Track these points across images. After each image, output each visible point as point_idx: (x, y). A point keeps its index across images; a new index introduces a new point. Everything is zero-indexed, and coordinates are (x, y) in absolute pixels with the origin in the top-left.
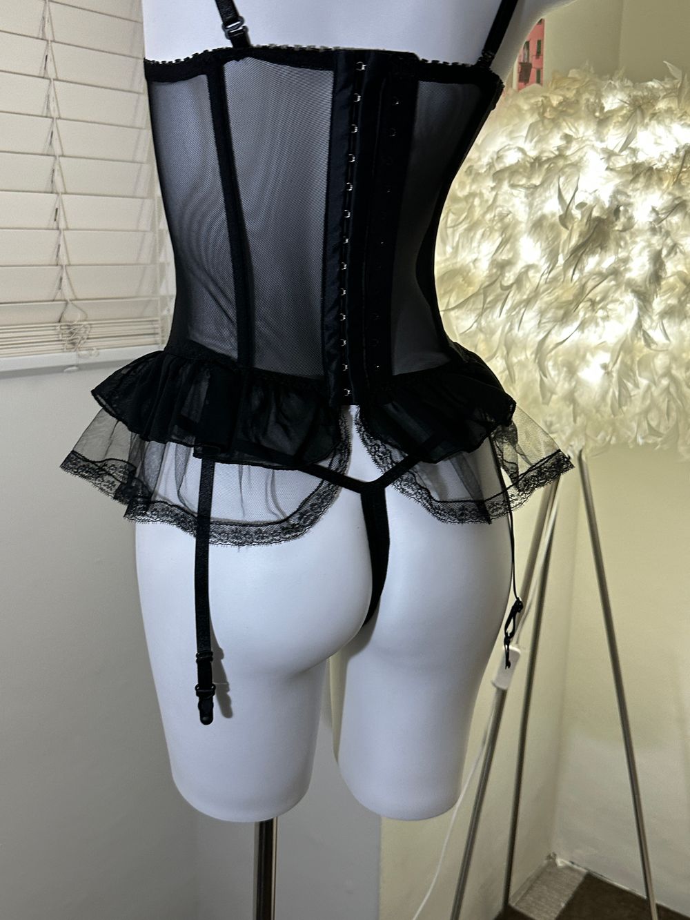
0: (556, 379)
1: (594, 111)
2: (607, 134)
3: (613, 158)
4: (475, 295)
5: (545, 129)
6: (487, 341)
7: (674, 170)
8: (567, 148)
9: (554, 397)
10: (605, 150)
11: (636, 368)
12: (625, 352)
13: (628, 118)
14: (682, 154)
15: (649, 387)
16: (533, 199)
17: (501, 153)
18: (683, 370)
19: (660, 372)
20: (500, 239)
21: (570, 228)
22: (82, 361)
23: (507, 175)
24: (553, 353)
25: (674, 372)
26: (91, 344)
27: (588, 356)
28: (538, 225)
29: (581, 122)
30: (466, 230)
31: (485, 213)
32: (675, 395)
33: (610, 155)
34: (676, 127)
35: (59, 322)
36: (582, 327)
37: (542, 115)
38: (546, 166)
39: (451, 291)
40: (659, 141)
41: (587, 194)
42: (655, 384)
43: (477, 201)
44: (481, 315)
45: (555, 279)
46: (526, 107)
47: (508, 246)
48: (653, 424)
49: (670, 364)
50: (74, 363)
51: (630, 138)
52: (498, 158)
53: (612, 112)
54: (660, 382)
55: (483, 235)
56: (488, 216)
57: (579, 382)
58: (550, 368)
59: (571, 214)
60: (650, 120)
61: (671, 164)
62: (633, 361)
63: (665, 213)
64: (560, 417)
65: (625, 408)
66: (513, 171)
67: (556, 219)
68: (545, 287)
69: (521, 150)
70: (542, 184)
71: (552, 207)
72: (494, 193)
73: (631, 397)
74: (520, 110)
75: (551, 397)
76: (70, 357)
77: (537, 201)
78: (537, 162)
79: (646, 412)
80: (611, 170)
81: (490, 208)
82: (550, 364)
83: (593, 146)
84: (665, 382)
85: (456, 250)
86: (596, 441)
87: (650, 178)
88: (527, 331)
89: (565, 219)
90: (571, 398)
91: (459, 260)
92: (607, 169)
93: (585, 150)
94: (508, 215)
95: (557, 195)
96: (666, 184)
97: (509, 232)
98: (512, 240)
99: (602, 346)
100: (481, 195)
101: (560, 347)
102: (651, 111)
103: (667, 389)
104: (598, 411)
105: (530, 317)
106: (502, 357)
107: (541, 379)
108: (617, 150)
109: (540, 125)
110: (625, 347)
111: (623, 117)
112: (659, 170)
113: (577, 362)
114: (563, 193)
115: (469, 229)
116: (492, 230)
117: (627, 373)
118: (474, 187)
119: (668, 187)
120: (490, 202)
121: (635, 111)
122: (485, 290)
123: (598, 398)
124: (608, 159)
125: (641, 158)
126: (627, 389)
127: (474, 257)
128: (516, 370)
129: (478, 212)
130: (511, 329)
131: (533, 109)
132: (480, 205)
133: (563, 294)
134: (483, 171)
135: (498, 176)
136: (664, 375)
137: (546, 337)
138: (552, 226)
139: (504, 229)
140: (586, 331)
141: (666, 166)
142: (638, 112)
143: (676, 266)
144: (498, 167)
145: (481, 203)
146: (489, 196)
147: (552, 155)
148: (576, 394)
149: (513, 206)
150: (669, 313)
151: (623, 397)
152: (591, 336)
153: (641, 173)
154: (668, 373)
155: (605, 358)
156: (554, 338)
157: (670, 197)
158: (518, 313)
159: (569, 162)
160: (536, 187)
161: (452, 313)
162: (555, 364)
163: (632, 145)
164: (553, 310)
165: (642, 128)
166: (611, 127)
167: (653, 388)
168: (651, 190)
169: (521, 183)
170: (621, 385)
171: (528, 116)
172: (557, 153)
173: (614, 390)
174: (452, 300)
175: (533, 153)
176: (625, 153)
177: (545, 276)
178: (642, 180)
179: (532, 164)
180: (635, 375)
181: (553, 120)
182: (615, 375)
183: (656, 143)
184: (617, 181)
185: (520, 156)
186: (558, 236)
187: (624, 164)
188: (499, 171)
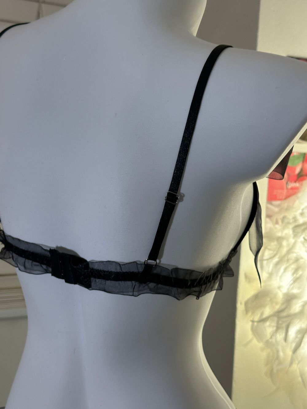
17: (305, 211)
39: (264, 305)
43: (284, 243)
94: (300, 259)
98: (300, 280)
115: (277, 264)
120: (291, 246)
122: (278, 314)
132: (286, 246)
134: (291, 220)
135: (295, 230)
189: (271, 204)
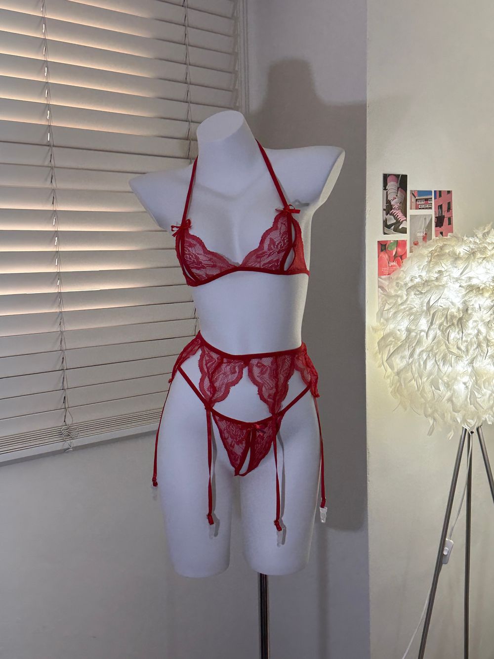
9: (444, 400)
11: (481, 384)
23: (412, 289)
27: (459, 378)
30: (393, 313)
43: (399, 300)
46: (425, 253)
52: (411, 280)
57: (454, 391)
60: (482, 261)
66: (414, 287)
69: (421, 276)
72: (407, 296)
74: (422, 254)
78: (426, 282)
87: (478, 292)
90: (450, 400)
92: (460, 286)
94: (413, 308)
96: (487, 294)
99: (465, 373)
100: (402, 297)
112: (483, 288)
113: (453, 382)
115: (395, 313)
118: (399, 292)
125: (475, 282)
135: (409, 289)
139: (411, 315)
141: (488, 286)
146: (404, 298)
147: (433, 279)
148: (454, 399)
149: (417, 304)
153: (474, 289)
155: (466, 379)
159: (441, 284)
165: (477, 266)
168: (479, 298)
171: (426, 258)
175: (425, 278)
178: (475, 292)
179: (424, 283)
180: (480, 388)
181: (435, 262)
182: (470, 387)
184: (463, 292)
185: (420, 279)
187: (466, 284)
189: (381, 278)
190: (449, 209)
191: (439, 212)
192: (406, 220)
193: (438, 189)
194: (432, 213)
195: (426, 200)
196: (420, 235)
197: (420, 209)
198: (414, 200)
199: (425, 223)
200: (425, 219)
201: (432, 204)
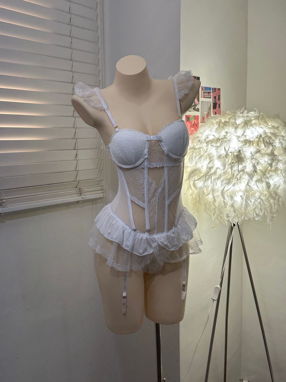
0: (228, 200)
1: (234, 124)
2: (238, 131)
3: (239, 138)
4: (203, 176)
5: (220, 129)
6: (207, 189)
7: (257, 141)
8: (226, 135)
9: (228, 206)
10: (237, 136)
11: (250, 196)
12: (247, 192)
13: (243, 127)
14: (259, 136)
15: (254, 202)
16: (218, 150)
17: (208, 136)
18: (264, 197)
19: (257, 197)
20: (209, 161)
21: (228, 158)
22: (83, 199)
23: (210, 143)
24: (226, 193)
25: (261, 197)
26: (86, 194)
27: (237, 193)
28: (219, 157)
29: (231, 127)
30: (199, 158)
31: (204, 153)
32: (262, 204)
33: (238, 137)
34: (258, 128)
35: (76, 187)
36: (234, 185)
37: (219, 126)
38: (221, 140)
39: (195, 175)
40: (253, 132)
41: (232, 149)
42: (256, 201)
44: (205, 182)
45: (226, 172)
46: (215, 122)
47: (211, 162)
48: (258, 213)
49: (260, 195)
50: (81, 200)
51: (244, 132)
52: (207, 137)
53: (239, 124)
54: (258, 200)
55: (204, 159)
56: (205, 154)
57: (234, 201)
58: (226, 197)
59: (228, 154)
60: (250, 126)
61: (256, 139)
62: (249, 195)
63: (255, 154)
64: (230, 212)
65: (248, 208)
66: (212, 141)
67: (224, 155)
68: (223, 174)
69: (214, 135)
70: (220, 146)
71: (223, 152)
72: (207, 147)
73: (249, 205)
74: (213, 123)
75: (227, 206)
76: (79, 198)
77: (219, 150)
78: (218, 140)
79: (255, 209)
80: (239, 141)
81: (206, 152)
82: (226, 196)
83: (234, 134)
84: (259, 200)
85: (196, 163)
86: (241, 219)
87: (250, 144)
88: (218, 187)
89: (227, 155)
91: (197, 166)
93: (232, 135)
94: (211, 154)
95: (224, 148)
96: (254, 145)
97: (211, 159)
98: (212, 161)
99: (240, 190)
100: (203, 148)
101: (228, 191)
102: (250, 124)
103: (260, 203)
104: (240, 209)
105: (219, 182)
106: (211, 194)
107: (224, 200)
108: (241, 136)
109: (219, 128)
110: (246, 191)
111: (242, 126)
112: (252, 141)
113: (233, 195)
114: (226, 148)
116: (206, 158)
117: (248, 198)
118: (201, 145)
119: (255, 145)
120: (206, 150)
121: (245, 125)
122: (206, 175)
123: (240, 206)
124: (238, 138)
125: (247, 138)
126: (248, 203)
127: (202, 165)
128: (216, 198)
129: (202, 153)
130: (214, 186)
131: (217, 123)
132: (203, 151)
133: (228, 176)
134: (203, 141)
135: (207, 143)
136: (258, 198)
137: (224, 188)
138: (223, 157)
139: (210, 158)
140: (235, 186)
141: (254, 140)
142: (246, 125)
143: (259, 168)
144: (207, 140)
145: (203, 150)
146: (205, 148)
147: (223, 137)
149: (212, 151)
150: (258, 181)
151: (247, 205)
152: (237, 188)
153: (248, 142)
154: (260, 198)
156: (226, 189)
157: (256, 149)
158: (215, 181)
159: (227, 139)
160: (218, 146)
161: (196, 181)
162: (227, 196)
163: (245, 134)
164: (225, 181)
165: (248, 129)
166: (239, 129)
167: (256, 202)
168: (251, 147)
169: (214, 145)
170: (246, 201)
171: (215, 125)
172: (224, 137)
173: (244, 203)
174: (196, 178)
175: (217, 136)
176: (243, 136)
177: (223, 171)
178: (248, 144)
179: (217, 140)
180: (250, 198)
181: (222, 127)
182: (244, 198)
183: (252, 133)
184: (241, 144)
185: (213, 137)
186: (225, 160)
187: (243, 140)
188: (208, 142)
190: (219, 99)
191: (214, 100)
192: (199, 104)
193: (214, 87)
194: (211, 100)
195: (209, 93)
196: (206, 113)
197: (206, 98)
198: (203, 92)
199: (208, 105)
200: (208, 104)
201: (211, 95)
